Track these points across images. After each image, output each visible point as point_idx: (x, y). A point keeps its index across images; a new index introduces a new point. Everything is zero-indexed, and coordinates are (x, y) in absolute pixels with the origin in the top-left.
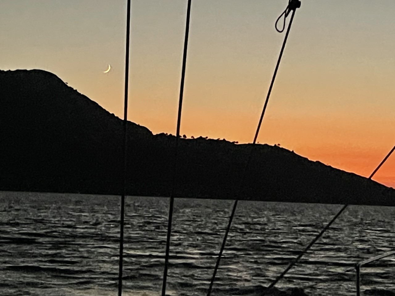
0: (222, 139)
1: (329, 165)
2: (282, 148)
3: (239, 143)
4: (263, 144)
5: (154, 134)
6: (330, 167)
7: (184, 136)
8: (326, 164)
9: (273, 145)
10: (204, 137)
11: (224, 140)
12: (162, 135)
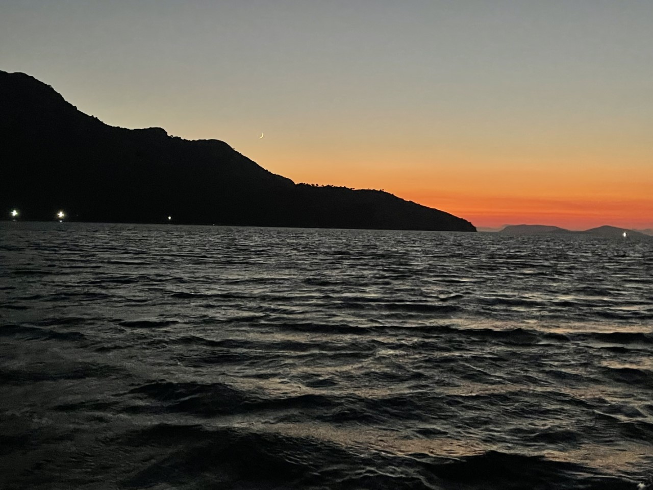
0: (343, 186)
1: (418, 203)
2: (385, 192)
3: (355, 189)
4: (372, 189)
5: (296, 183)
6: (419, 204)
7: (317, 185)
8: (416, 203)
9: (379, 190)
10: (330, 185)
11: (345, 187)
12: (301, 184)
